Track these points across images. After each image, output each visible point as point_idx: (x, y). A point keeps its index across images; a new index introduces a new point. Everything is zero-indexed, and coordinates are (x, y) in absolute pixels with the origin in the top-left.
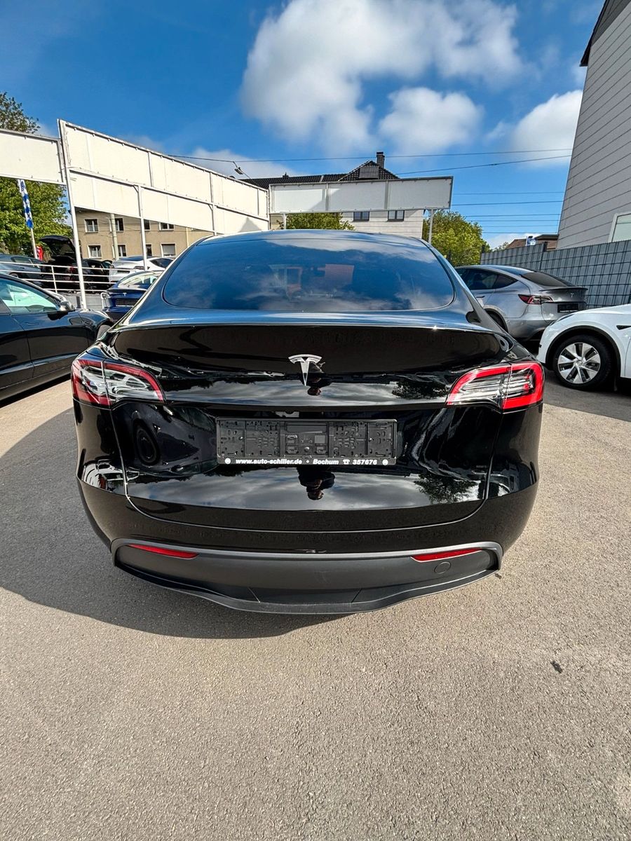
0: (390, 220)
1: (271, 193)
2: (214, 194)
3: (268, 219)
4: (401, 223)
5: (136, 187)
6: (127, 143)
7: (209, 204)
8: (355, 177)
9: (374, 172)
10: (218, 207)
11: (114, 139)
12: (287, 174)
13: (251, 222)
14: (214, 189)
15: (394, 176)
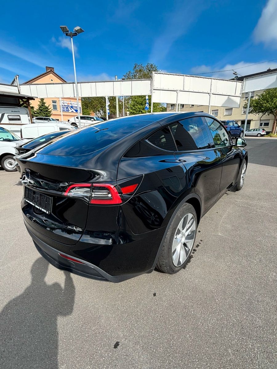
1: (244, 82)
2: (212, 88)
3: (241, 96)
5: (177, 91)
6: (176, 74)
7: (208, 93)
10: (213, 94)
11: (171, 74)
12: (270, 68)
13: (230, 99)
14: (212, 86)
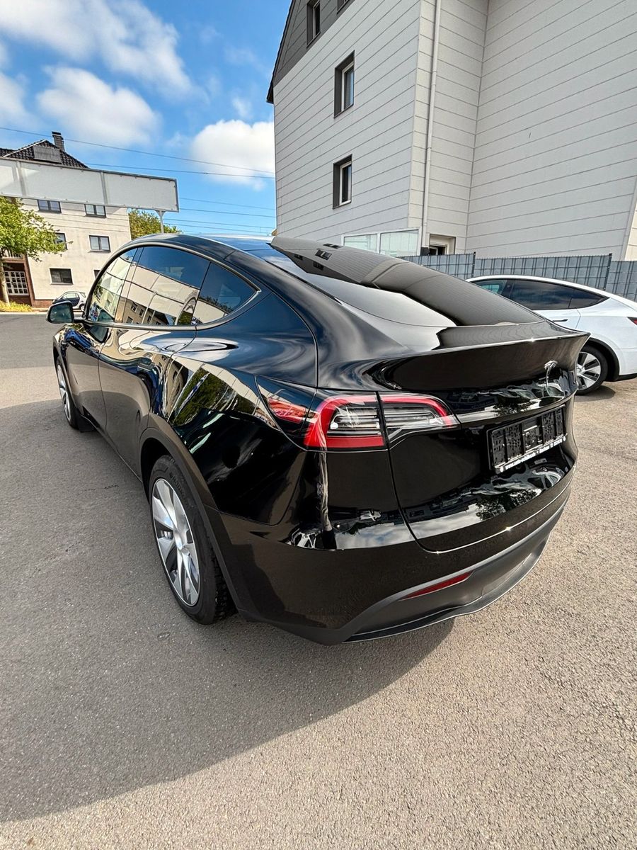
0: (88, 215)
4: (103, 220)
8: (27, 155)
9: (54, 155)
15: (82, 165)
